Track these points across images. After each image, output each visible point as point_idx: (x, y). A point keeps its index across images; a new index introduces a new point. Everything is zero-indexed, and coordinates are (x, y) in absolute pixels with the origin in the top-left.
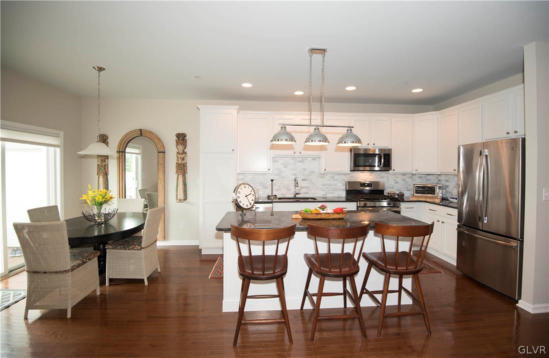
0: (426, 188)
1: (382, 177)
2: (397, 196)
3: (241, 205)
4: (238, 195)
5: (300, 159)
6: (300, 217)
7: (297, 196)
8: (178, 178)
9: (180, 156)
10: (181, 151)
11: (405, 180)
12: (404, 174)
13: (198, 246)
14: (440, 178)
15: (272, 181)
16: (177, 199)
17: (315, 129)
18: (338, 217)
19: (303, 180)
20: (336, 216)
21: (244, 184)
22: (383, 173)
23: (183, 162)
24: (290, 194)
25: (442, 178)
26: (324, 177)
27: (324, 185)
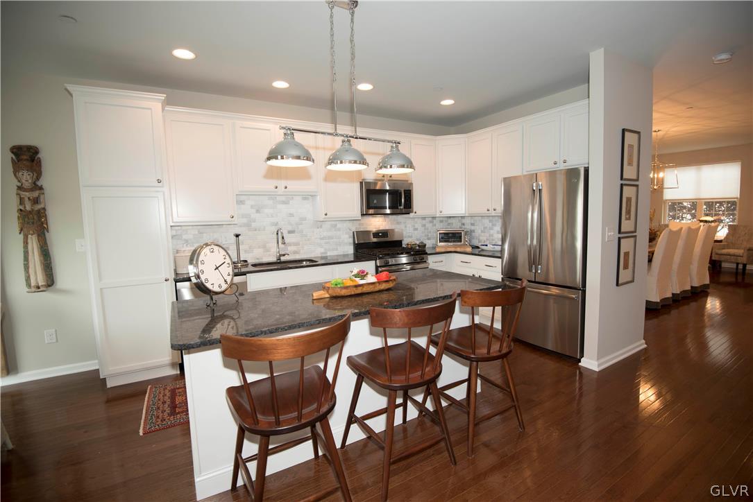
0: (450, 235)
1: (398, 223)
2: (417, 248)
3: (208, 285)
4: (201, 267)
5: (283, 198)
6: (327, 296)
7: (283, 259)
8: (26, 243)
9: (26, 195)
10: (27, 185)
11: (425, 225)
12: (424, 218)
13: (97, 371)
14: (464, 221)
15: (237, 236)
16: (29, 285)
17: (343, 141)
18: (387, 288)
19: (290, 232)
20: (384, 286)
21: (207, 245)
22: (400, 218)
23: (37, 207)
24: (270, 255)
25: (467, 221)
26: (321, 227)
27: (321, 239)
